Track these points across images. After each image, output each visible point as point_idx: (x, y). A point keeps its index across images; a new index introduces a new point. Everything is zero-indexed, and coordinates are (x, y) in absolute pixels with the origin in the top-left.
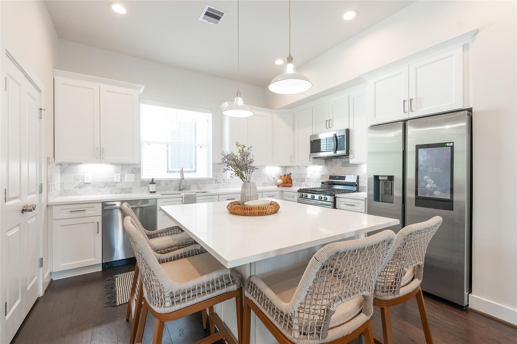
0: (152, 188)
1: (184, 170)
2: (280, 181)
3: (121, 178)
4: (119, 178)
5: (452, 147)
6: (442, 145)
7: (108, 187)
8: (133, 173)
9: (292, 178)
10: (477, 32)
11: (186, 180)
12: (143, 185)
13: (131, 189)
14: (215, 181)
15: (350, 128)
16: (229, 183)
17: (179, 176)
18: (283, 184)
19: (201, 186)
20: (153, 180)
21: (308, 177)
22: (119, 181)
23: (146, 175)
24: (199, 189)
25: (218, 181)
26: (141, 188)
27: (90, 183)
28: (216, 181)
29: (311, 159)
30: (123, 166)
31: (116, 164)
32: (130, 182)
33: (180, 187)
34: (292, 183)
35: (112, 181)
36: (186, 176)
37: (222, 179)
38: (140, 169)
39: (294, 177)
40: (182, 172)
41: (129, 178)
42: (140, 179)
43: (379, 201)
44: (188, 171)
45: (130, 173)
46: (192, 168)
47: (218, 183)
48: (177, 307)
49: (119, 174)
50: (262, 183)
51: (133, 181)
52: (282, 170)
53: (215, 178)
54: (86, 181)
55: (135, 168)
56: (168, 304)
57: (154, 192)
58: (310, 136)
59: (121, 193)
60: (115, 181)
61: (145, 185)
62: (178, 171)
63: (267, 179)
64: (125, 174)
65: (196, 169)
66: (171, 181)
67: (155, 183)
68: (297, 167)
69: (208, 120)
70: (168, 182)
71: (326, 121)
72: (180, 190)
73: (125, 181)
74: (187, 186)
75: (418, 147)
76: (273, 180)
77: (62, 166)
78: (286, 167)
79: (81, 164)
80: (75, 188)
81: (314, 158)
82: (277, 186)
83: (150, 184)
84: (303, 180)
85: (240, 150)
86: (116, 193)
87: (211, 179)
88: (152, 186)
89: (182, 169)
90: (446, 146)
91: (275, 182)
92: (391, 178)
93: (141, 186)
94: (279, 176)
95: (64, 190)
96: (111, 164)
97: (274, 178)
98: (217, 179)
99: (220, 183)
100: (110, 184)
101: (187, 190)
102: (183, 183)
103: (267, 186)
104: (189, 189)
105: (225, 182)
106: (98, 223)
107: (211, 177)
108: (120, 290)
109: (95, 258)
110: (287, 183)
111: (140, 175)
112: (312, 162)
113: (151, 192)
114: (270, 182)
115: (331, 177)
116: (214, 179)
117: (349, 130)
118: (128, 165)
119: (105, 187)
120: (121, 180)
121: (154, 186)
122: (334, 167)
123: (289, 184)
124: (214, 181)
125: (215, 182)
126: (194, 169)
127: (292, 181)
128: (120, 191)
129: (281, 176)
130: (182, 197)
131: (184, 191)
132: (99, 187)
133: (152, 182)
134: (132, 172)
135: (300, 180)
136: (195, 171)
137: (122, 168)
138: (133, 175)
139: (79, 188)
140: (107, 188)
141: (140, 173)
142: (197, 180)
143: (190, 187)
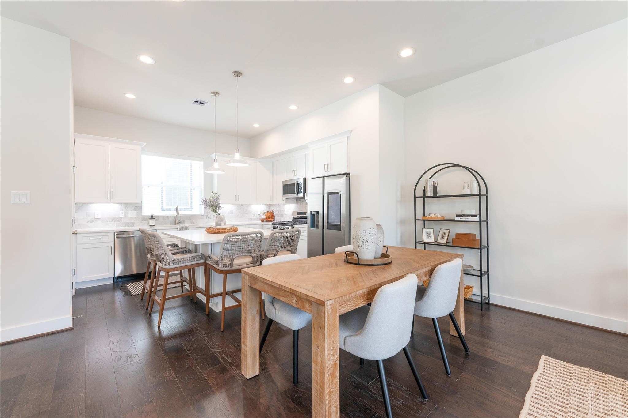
0: (152, 222)
1: (179, 207)
2: (264, 217)
3: (125, 215)
4: (124, 214)
5: (341, 194)
6: (337, 193)
7: (115, 222)
9: (274, 214)
10: (352, 131)
11: (180, 216)
12: (144, 220)
13: (134, 223)
15: (306, 178)
17: (174, 213)
18: (266, 219)
19: (193, 221)
20: (152, 216)
21: (285, 213)
22: (124, 217)
23: (147, 212)
24: (192, 224)
25: (209, 217)
26: (142, 222)
27: (100, 219)
29: (284, 199)
30: (127, 205)
31: (121, 204)
32: (133, 218)
33: (175, 222)
34: (274, 218)
35: (118, 217)
36: (181, 213)
37: (212, 215)
38: (141, 207)
39: (276, 213)
40: (177, 210)
41: (132, 214)
42: (142, 215)
43: (314, 228)
44: (183, 209)
45: (133, 211)
46: (188, 206)
47: (209, 218)
48: (175, 266)
49: (124, 212)
50: (249, 219)
51: (136, 217)
52: (267, 208)
53: (206, 214)
54: (96, 217)
55: (137, 207)
56: (171, 264)
57: (154, 226)
58: (283, 181)
59: (125, 226)
60: (120, 217)
61: (146, 220)
62: (174, 209)
63: (252, 216)
64: (129, 212)
65: (191, 206)
66: (168, 217)
67: (154, 219)
68: (278, 206)
69: (200, 167)
70: (165, 218)
71: (293, 171)
72: (176, 224)
73: (129, 217)
74: (182, 221)
75: (329, 194)
76: (258, 216)
77: (78, 205)
78: (270, 205)
79: (93, 203)
80: (88, 222)
81: (286, 198)
82: (261, 221)
83: (150, 219)
84: (282, 216)
85: (214, 196)
86: (121, 227)
87: (203, 215)
88: (151, 221)
89: (178, 207)
90: (339, 194)
91: (260, 217)
92: (318, 212)
94: (263, 213)
95: (79, 224)
96: (117, 203)
97: (259, 214)
98: (208, 215)
99: (210, 218)
100: (116, 219)
101: (182, 224)
102: (178, 219)
103: (253, 221)
104: (183, 224)
106: (111, 247)
107: (203, 213)
108: (132, 290)
109: (108, 273)
110: (269, 218)
112: (284, 201)
113: (151, 226)
114: (256, 218)
115: (299, 213)
116: (206, 216)
117: (305, 178)
118: (131, 204)
119: (112, 221)
120: (125, 216)
121: (153, 221)
122: (302, 205)
123: (272, 219)
124: (205, 217)
125: (207, 218)
126: (189, 207)
127: (274, 217)
128: (124, 225)
129: (264, 213)
130: (177, 229)
131: (179, 225)
132: (107, 222)
133: (152, 218)
134: (135, 210)
135: (280, 216)
136: (191, 209)
137: (126, 207)
138: (136, 212)
139: (91, 222)
140: (113, 222)
141: (141, 211)
142: (191, 216)
143: (184, 222)
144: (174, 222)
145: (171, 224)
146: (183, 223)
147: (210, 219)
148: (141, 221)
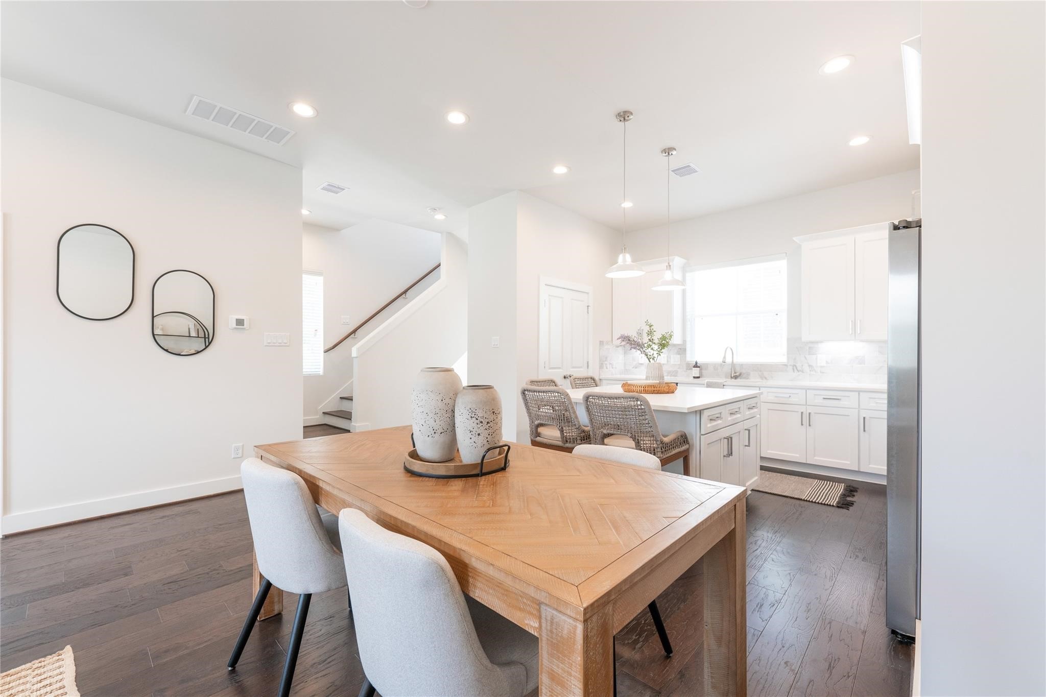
0: (695, 372)
8: (679, 354)
11: (740, 364)
13: (676, 372)
14: (791, 367)
16: (823, 373)
20: (696, 363)
23: (691, 358)
24: (762, 379)
25: (799, 368)
28: (795, 367)
32: (676, 364)
37: (807, 365)
38: (686, 350)
41: (675, 359)
42: (685, 361)
47: (799, 371)
51: (679, 363)
53: (792, 363)
54: (640, 362)
55: (680, 349)
57: (698, 377)
61: (690, 369)
67: (699, 367)
69: (780, 272)
70: (717, 366)
73: (672, 363)
74: (742, 373)
83: (694, 367)
87: (785, 365)
88: (695, 370)
93: (687, 369)
98: (797, 365)
99: (803, 372)
101: (744, 378)
105: (813, 371)
107: (784, 360)
111: (685, 357)
113: (694, 377)
116: (790, 365)
118: (674, 345)
121: (697, 370)
125: (793, 369)
133: (696, 365)
138: (679, 356)
141: (686, 354)
142: (761, 365)
143: (748, 374)
144: (730, 376)
145: (726, 377)
146: (747, 377)
147: (800, 373)
148: (685, 370)
